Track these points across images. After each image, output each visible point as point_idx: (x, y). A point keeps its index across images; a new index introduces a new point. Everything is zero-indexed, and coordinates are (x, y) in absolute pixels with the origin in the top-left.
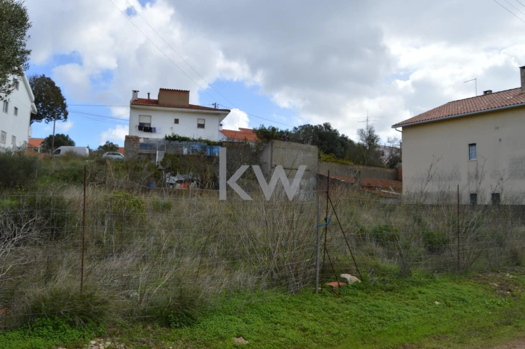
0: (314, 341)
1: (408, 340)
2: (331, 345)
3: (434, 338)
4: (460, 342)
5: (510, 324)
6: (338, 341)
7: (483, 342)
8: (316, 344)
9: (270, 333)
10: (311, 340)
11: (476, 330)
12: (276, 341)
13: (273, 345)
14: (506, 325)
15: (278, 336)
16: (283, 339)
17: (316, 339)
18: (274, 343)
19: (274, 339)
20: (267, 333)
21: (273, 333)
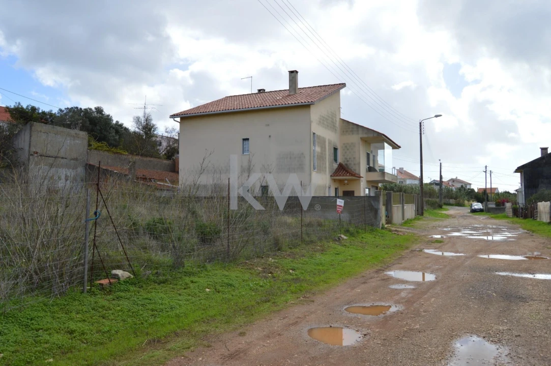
0: (83, 342)
1: (179, 327)
2: (102, 344)
3: (204, 322)
4: (226, 323)
5: (269, 301)
6: (109, 338)
7: (246, 320)
8: (85, 345)
9: (31, 340)
10: (79, 342)
11: (240, 310)
12: (38, 348)
13: (34, 353)
14: (266, 302)
15: (41, 343)
16: (46, 346)
17: (86, 339)
18: (36, 351)
19: (36, 347)
20: (27, 341)
21: (35, 340)
